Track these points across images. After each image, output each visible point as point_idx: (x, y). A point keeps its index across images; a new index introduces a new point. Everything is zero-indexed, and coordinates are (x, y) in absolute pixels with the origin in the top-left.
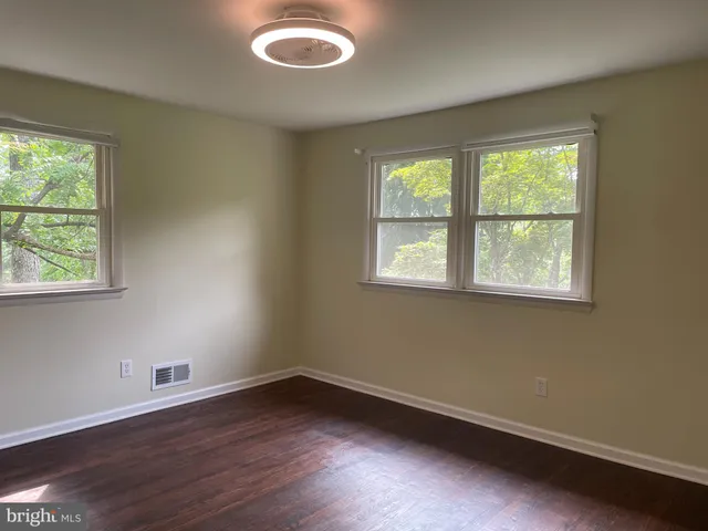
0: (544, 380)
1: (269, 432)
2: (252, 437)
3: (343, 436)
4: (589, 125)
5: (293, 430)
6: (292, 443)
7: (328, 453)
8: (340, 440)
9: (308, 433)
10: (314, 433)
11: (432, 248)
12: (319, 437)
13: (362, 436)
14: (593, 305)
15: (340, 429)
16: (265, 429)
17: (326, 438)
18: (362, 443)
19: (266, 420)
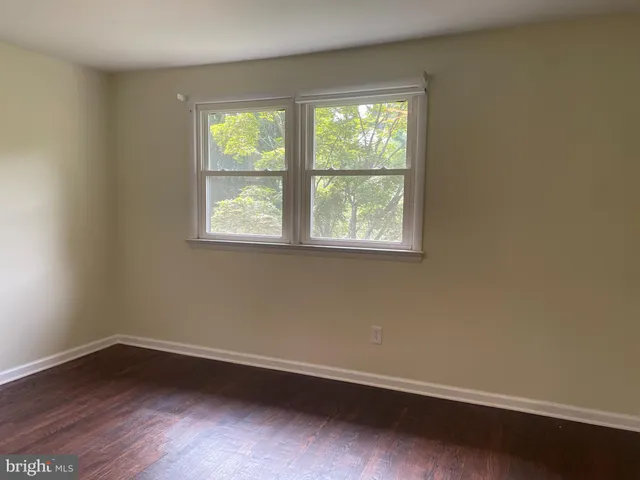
0: (379, 328)
1: (88, 420)
2: (68, 429)
3: (179, 411)
4: (420, 83)
5: (119, 412)
6: (120, 429)
7: (166, 436)
8: (177, 417)
9: (138, 414)
10: (144, 413)
11: (251, 204)
12: (150, 418)
13: (201, 408)
14: (423, 256)
15: (175, 402)
16: (84, 415)
17: (161, 416)
18: (202, 416)
19: (84, 403)
